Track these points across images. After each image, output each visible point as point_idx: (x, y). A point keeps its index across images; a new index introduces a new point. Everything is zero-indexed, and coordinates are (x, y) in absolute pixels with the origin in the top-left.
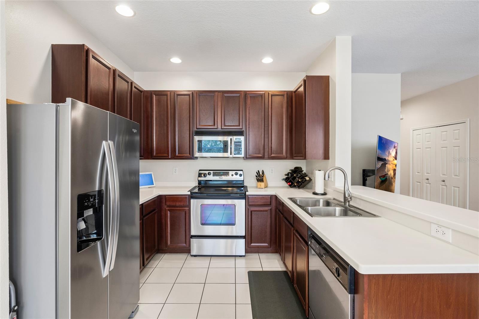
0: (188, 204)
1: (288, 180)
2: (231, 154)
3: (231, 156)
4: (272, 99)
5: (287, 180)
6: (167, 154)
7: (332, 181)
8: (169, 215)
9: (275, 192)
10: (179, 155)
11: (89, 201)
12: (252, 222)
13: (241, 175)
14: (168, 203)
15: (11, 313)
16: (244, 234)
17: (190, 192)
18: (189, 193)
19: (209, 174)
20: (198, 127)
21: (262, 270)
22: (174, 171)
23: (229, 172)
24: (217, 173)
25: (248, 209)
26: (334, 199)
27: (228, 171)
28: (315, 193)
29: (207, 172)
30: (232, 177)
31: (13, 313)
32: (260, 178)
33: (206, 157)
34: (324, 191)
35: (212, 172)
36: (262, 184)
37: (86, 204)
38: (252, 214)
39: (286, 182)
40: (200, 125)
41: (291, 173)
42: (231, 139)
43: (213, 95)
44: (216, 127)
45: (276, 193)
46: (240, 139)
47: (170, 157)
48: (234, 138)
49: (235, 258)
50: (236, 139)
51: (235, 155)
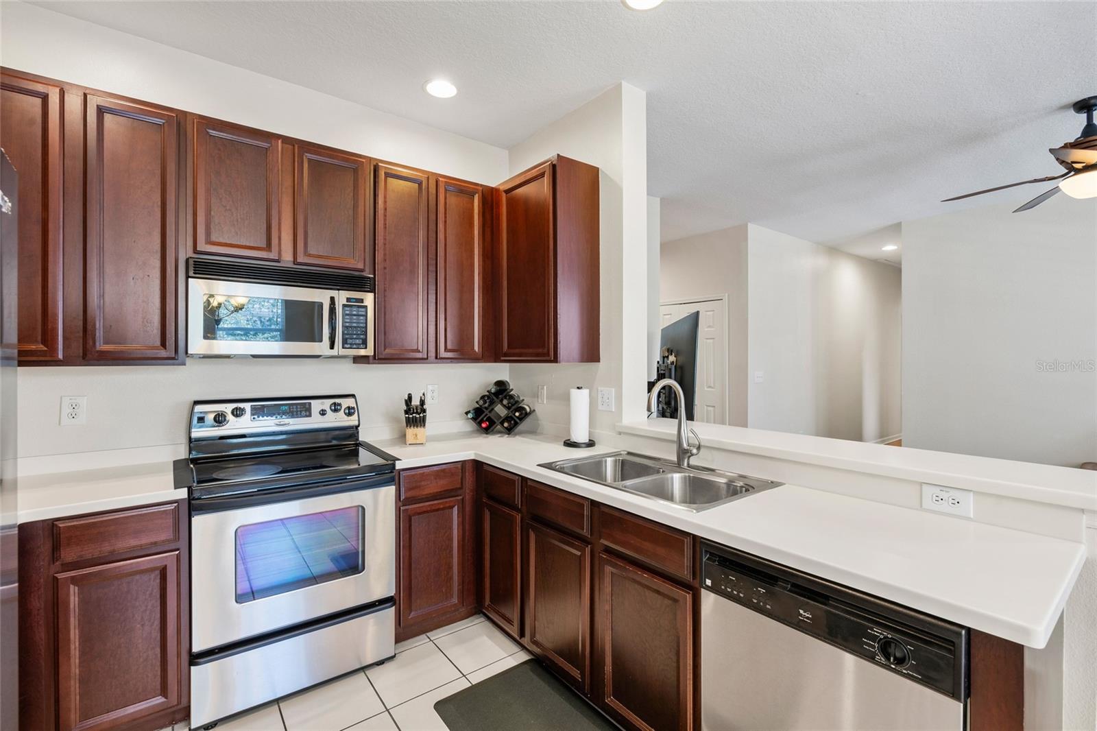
2: (332, 347)
3: (334, 352)
4: (446, 198)
6: (44, 342)
7: (612, 412)
9: (474, 452)
10: (108, 348)
12: (413, 547)
13: (350, 412)
16: (392, 593)
17: (185, 489)
18: (182, 493)
19: (238, 413)
20: (202, 247)
21: (470, 685)
22: (67, 410)
23: (310, 403)
24: (266, 407)
25: (401, 511)
26: (629, 453)
27: (309, 401)
28: (570, 444)
29: (229, 408)
30: (319, 420)
32: (415, 415)
33: (228, 357)
34: (589, 437)
35: (247, 406)
36: (425, 433)
38: (413, 525)
40: (209, 242)
42: (332, 299)
43: (265, 145)
44: (273, 255)
45: (475, 454)
46: (362, 301)
47: (60, 356)
48: (342, 297)
49: (367, 676)
50: (348, 300)
51: (344, 350)
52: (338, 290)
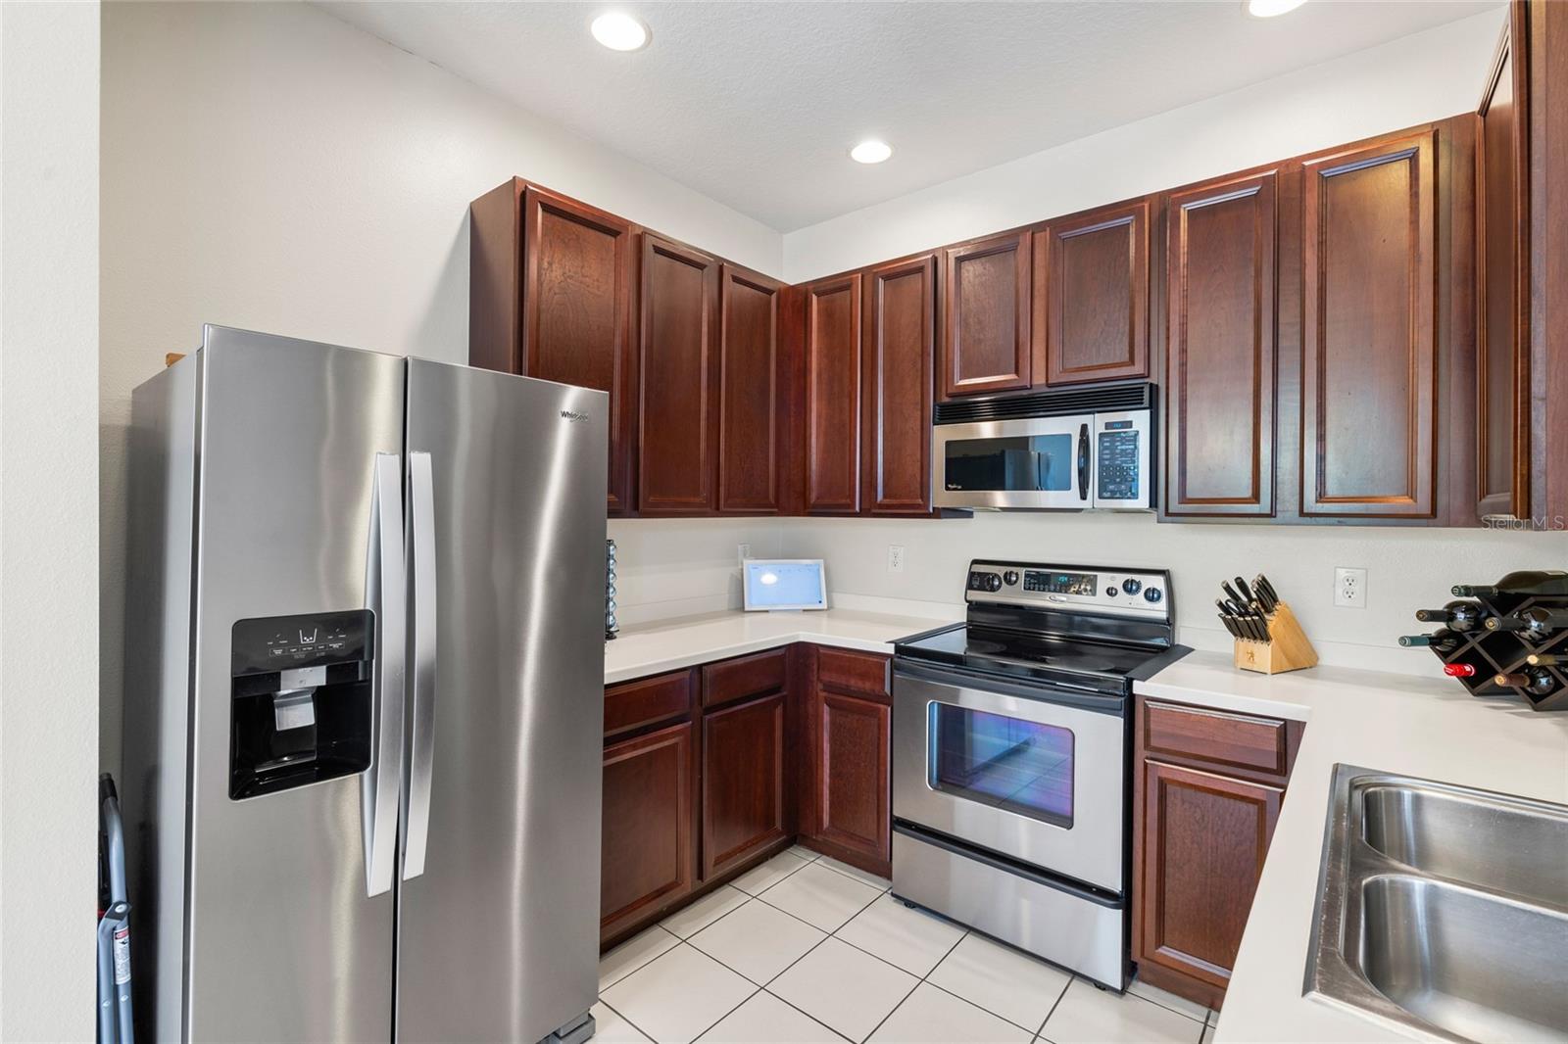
0: (887, 690)
1: (1455, 649)
2: (1084, 496)
3: (1087, 504)
5: (1449, 645)
6: (849, 496)
8: (826, 718)
10: (887, 501)
11: (296, 642)
12: (1169, 837)
13: (1154, 596)
14: (826, 677)
15: (104, 919)
17: (893, 645)
18: (890, 650)
19: (1010, 579)
20: (954, 388)
22: (892, 558)
23: (1096, 576)
24: (1041, 577)
25: (1146, 765)
27: (1095, 573)
29: (1001, 571)
31: (108, 920)
32: (1242, 618)
35: (1022, 571)
36: (1263, 652)
37: (278, 652)
38: (1170, 799)
39: (1443, 655)
41: (1469, 608)
42: (1084, 428)
44: (1025, 381)
46: (1129, 424)
47: (857, 509)
48: (1097, 422)
49: (1069, 984)
50: (1108, 425)
51: (1102, 500)
52: (1093, 413)
